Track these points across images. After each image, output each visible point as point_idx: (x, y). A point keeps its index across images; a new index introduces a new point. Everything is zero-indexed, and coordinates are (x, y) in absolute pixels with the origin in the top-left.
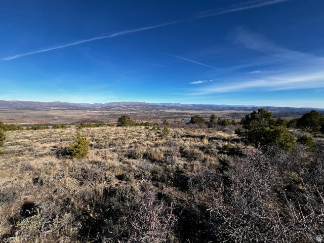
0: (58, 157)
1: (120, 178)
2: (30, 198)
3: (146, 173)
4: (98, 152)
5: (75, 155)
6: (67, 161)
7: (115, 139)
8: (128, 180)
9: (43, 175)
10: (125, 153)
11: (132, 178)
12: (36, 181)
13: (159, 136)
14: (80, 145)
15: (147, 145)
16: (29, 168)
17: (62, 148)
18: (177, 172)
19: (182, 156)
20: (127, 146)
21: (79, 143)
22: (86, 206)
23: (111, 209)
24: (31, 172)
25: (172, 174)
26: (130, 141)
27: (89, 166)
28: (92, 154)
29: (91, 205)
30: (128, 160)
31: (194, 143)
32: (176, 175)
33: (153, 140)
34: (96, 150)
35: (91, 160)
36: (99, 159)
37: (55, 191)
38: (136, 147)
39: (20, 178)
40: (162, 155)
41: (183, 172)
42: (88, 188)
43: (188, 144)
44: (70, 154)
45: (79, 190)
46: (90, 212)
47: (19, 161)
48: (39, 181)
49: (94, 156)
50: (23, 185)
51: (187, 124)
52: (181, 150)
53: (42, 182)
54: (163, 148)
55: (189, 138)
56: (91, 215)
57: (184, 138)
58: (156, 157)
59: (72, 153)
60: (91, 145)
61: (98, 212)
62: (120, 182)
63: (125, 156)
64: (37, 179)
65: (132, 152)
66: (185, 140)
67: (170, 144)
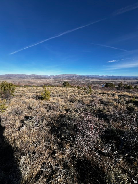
0: (36, 99)
1: (67, 110)
2: (27, 114)
3: (81, 109)
4: (54, 99)
5: (44, 98)
6: (41, 101)
7: (62, 93)
8: (71, 111)
9: (31, 105)
10: (68, 100)
11: (73, 111)
12: (29, 108)
13: (86, 93)
14: (46, 94)
15: (80, 96)
16: (25, 102)
17: (37, 95)
18: (98, 111)
19: (101, 104)
20: (69, 96)
21: (46, 93)
22: (52, 121)
23: (64, 123)
24: (26, 104)
25: (95, 112)
26: (70, 94)
27: (51, 104)
28: (51, 99)
29: (54, 120)
30: (70, 103)
31: (108, 97)
32: (98, 112)
33: (83, 95)
34: (53, 97)
35: (51, 101)
36: (55, 101)
37: (37, 113)
38: (73, 97)
39: (22, 106)
40: (89, 102)
41: (102, 111)
42: (51, 113)
43: (104, 98)
44: (42, 98)
45: (47, 114)
46: (54, 123)
47: (21, 99)
48: (30, 108)
49: (53, 100)
50: (24, 109)
51: (103, 87)
52: (100, 100)
53: (31, 108)
54: (89, 99)
55: (105, 95)
56: (55, 124)
57: (102, 94)
58: (85, 102)
59: (42, 97)
60: (51, 95)
61: (58, 124)
62: (67, 113)
63: (68, 101)
64: (29, 107)
65: (71, 99)
66: (102, 96)
67: (93, 97)
